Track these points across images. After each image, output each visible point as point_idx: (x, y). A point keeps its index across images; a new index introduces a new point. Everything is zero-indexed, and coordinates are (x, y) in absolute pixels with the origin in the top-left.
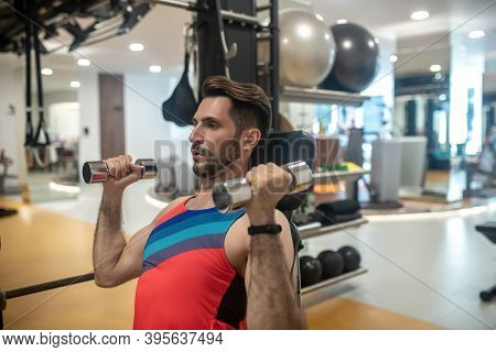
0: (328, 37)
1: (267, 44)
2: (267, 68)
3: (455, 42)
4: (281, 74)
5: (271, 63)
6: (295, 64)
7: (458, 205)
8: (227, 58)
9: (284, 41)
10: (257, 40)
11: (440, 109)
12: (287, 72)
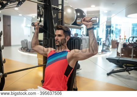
0: (75, 12)
1: (61, 13)
2: (60, 19)
3: (101, 13)
4: (64, 21)
5: (61, 18)
6: (67, 19)
7: (100, 54)
8: (53, 17)
9: (65, 13)
10: (59, 12)
11: (95, 29)
12: (65, 21)
